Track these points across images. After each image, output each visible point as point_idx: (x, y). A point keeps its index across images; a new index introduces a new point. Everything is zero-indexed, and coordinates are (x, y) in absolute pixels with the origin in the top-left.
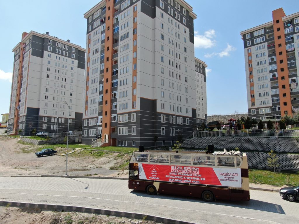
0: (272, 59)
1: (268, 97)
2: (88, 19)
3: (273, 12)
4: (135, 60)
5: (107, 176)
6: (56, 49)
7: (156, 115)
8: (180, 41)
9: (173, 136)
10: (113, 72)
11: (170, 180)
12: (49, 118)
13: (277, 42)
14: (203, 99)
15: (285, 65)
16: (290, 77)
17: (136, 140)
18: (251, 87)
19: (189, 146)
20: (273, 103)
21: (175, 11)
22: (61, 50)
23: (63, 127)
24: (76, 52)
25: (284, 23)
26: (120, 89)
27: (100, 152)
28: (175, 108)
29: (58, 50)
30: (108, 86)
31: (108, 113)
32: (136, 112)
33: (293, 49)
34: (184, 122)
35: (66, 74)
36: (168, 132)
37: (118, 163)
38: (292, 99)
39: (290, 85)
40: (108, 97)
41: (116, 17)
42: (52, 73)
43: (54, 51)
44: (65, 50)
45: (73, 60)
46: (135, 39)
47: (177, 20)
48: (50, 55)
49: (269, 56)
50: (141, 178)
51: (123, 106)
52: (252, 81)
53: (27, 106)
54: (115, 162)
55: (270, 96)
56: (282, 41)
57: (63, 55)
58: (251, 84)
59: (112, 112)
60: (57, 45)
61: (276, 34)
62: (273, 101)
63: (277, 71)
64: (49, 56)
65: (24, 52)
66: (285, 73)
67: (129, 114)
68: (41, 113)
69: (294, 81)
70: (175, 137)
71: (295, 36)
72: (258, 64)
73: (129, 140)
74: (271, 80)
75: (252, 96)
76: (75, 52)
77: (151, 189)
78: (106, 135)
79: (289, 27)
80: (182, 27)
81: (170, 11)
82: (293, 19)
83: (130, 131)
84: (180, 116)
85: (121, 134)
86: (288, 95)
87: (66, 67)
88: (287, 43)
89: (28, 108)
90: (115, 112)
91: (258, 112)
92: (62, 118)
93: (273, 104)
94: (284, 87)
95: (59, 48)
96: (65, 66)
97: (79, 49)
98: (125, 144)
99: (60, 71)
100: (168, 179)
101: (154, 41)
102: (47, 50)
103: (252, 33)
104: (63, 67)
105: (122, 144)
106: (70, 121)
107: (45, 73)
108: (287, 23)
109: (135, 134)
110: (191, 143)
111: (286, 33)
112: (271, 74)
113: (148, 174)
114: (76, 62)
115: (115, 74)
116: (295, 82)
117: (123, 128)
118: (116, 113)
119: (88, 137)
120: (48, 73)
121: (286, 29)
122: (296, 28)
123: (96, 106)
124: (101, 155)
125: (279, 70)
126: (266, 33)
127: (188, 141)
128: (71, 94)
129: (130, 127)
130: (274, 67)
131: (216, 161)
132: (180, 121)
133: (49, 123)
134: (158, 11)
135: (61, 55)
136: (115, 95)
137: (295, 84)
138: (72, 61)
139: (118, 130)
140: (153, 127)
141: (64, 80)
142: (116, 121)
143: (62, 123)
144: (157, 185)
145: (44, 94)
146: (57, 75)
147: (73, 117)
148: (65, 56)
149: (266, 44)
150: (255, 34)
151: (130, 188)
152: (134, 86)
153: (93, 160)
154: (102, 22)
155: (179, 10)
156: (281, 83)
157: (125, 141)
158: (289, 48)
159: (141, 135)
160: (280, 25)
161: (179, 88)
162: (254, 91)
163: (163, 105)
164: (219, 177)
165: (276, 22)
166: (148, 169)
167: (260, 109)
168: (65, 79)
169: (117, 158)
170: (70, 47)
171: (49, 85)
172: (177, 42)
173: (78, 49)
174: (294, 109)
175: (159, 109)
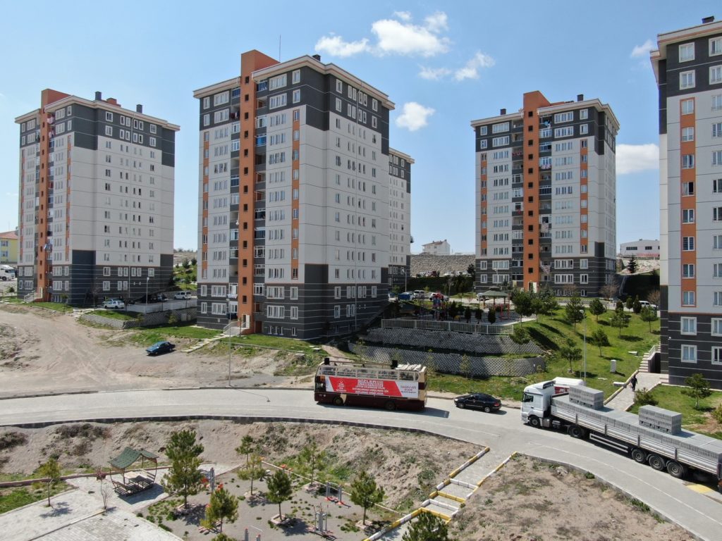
0: (518, 179)
1: (506, 242)
2: (202, 100)
3: (525, 94)
4: (295, 204)
5: (279, 386)
6: (121, 130)
7: (326, 288)
8: (366, 160)
9: (351, 318)
10: (256, 213)
11: (357, 392)
12: (114, 268)
13: (527, 150)
14: (403, 229)
15: (534, 192)
16: (541, 212)
17: (297, 327)
18: (482, 222)
19: (375, 340)
20: (514, 253)
21: (359, 108)
22: (130, 131)
23: (140, 284)
24: (157, 134)
25: (540, 119)
26: (269, 245)
27: (248, 347)
28: (356, 274)
29: (123, 131)
30: (248, 235)
31: (249, 280)
32: (299, 286)
33: (548, 166)
34: (369, 292)
35: (140, 181)
36: (343, 312)
37: (280, 366)
38: (541, 248)
39: (540, 226)
40: (247, 254)
41: (260, 117)
42: (114, 180)
43: (116, 136)
44: (138, 131)
45: (153, 150)
46: (296, 166)
47: (361, 123)
48: (110, 143)
49: (514, 172)
50: (327, 390)
51: (276, 273)
52: (486, 213)
53: (71, 248)
54: (276, 364)
55: (510, 241)
56: (534, 150)
57: (133, 143)
58: (483, 217)
59: (255, 280)
60: (122, 122)
61: (527, 136)
62: (513, 249)
63: (522, 201)
64: (109, 145)
65: (50, 134)
66: (534, 206)
67: (287, 286)
68: (99, 261)
69: (546, 220)
70: (354, 318)
71: (554, 144)
72: (496, 183)
73: (286, 326)
74: (514, 214)
75: (484, 238)
76: (155, 133)
77: (338, 401)
78: (245, 316)
79: (547, 127)
80: (370, 133)
81: (352, 111)
82: (553, 114)
83: (287, 314)
84: (362, 285)
85: (272, 317)
86: (536, 242)
87: (140, 166)
88: (541, 155)
89: (75, 252)
90: (262, 280)
91: (490, 266)
92: (136, 267)
93: (514, 255)
94: (531, 228)
95: (126, 128)
96: (137, 165)
97: (164, 126)
98: (279, 332)
99: (129, 175)
100: (354, 391)
101: (325, 169)
102: (104, 135)
103: (490, 126)
104: (135, 166)
105: (273, 331)
106: (151, 273)
107: (103, 180)
108: (545, 120)
109: (297, 319)
110: (378, 336)
111: (542, 136)
112: (514, 204)
113: (335, 386)
114: (159, 153)
115: (260, 216)
116: (547, 222)
117: (275, 308)
118: (263, 282)
119: (210, 314)
120: (108, 180)
121: (542, 130)
122: (556, 131)
123: (225, 265)
124: (252, 353)
125: (526, 199)
126: (511, 130)
127: (375, 332)
128: (151, 220)
129: (288, 307)
130: (520, 192)
131: (398, 375)
132: (362, 293)
133: (114, 278)
134: (333, 117)
135: (130, 142)
136: (261, 252)
137: (547, 225)
138: (151, 152)
139: (268, 309)
140: (323, 306)
141: (137, 191)
142: (263, 295)
143: (136, 277)
144: (344, 397)
145: (101, 221)
146: (124, 183)
147: (157, 263)
148: (138, 143)
149: (510, 150)
150: (496, 129)
151: (316, 400)
152: (295, 244)
153: (244, 361)
154: (233, 118)
155: (366, 105)
156: (528, 220)
157: (280, 327)
158: (544, 163)
159: (306, 321)
160: (534, 121)
161: (362, 239)
162: (486, 229)
163: (337, 272)
164: (401, 389)
165: (527, 114)
166: (335, 382)
167: (493, 262)
168: (140, 190)
169: (278, 358)
170: (147, 124)
171: (109, 204)
172: (361, 162)
173: (161, 126)
174: (542, 266)
175: (332, 279)
